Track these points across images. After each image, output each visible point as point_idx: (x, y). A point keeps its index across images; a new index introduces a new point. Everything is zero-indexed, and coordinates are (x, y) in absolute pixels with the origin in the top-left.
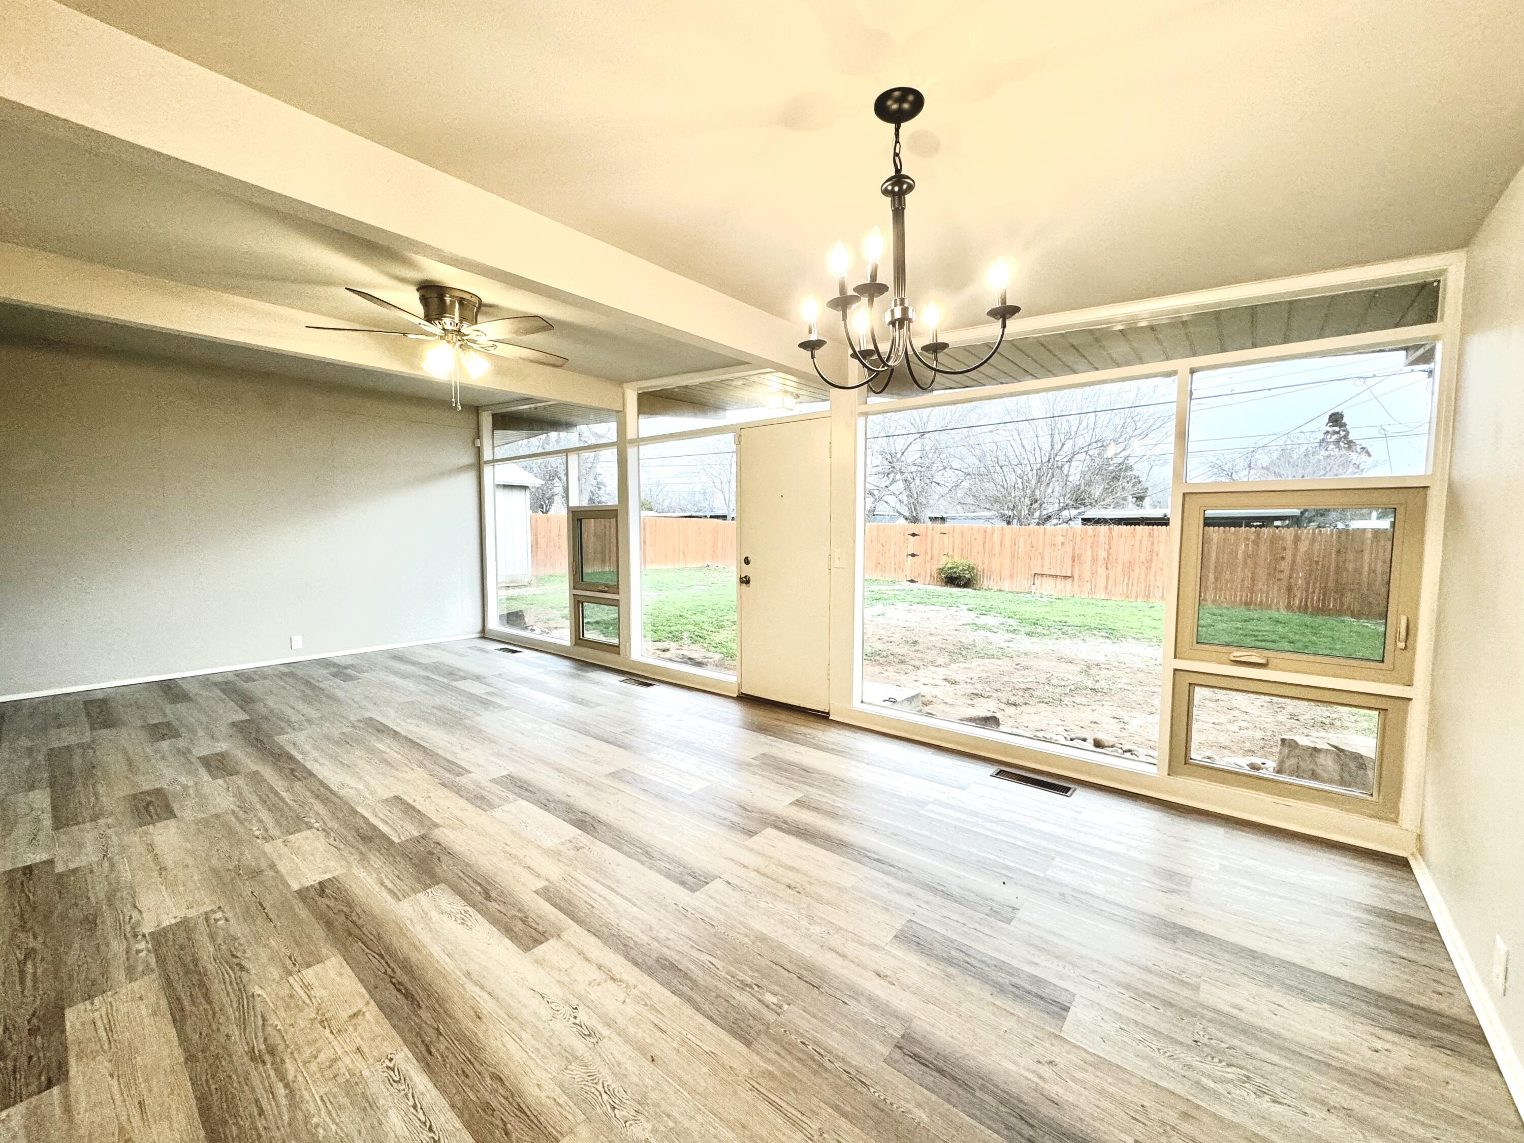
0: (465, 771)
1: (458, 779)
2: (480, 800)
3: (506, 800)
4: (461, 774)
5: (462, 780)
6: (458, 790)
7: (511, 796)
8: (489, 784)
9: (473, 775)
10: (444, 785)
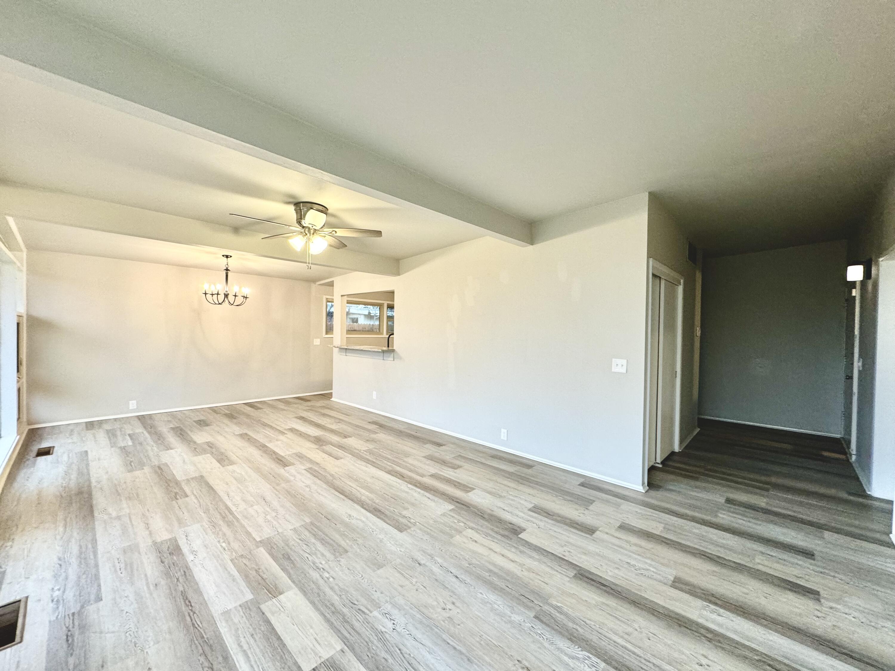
0: (307, 470)
1: (311, 466)
2: (300, 456)
3: (289, 455)
4: (309, 468)
5: (309, 465)
6: (310, 461)
7: (287, 457)
8: (295, 462)
9: (303, 468)
10: (318, 464)
